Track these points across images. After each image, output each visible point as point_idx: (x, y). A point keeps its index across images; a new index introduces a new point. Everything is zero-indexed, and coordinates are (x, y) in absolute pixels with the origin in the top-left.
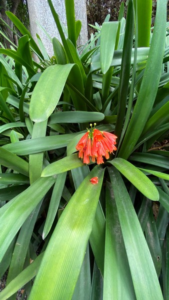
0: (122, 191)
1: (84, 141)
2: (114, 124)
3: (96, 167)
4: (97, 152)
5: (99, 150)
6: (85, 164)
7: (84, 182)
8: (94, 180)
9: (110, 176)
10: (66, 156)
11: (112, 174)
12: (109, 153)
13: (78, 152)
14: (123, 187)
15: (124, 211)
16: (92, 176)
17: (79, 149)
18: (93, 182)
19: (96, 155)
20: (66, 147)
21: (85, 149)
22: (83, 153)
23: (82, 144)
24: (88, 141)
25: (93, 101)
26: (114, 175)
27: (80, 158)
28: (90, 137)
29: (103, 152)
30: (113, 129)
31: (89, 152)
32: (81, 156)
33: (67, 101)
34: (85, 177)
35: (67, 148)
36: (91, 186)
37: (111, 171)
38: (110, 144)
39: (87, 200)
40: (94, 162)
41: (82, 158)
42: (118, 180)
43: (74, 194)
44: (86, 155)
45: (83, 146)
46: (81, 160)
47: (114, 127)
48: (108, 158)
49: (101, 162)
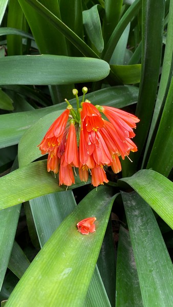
0: (154, 249)
1: (58, 132)
2: (137, 85)
3: (91, 194)
4: (92, 156)
5: (95, 151)
6: (64, 187)
7: (61, 231)
8: (86, 224)
9: (128, 214)
10: (17, 167)
11: (133, 209)
12: (120, 158)
13: (45, 157)
14: (156, 240)
15: (157, 295)
16: (82, 215)
17: (46, 150)
18: (82, 228)
19: (89, 164)
20: (16, 146)
21: (62, 150)
22: (59, 160)
23: (54, 139)
24: (69, 130)
25: (83, 29)
26: (137, 213)
27: (51, 173)
28: (72, 122)
29: (104, 158)
30: (133, 99)
31: (71, 157)
32: (52, 167)
33: (16, 27)
34: (63, 217)
35: (20, 149)
36: (79, 239)
37: (129, 203)
38: (122, 138)
39: (68, 271)
40: (84, 180)
41: (55, 171)
42: (145, 224)
43: (37, 258)
44: (65, 165)
45: (57, 143)
46: (54, 177)
47: (135, 92)
48: (117, 169)
49: (100, 180)
